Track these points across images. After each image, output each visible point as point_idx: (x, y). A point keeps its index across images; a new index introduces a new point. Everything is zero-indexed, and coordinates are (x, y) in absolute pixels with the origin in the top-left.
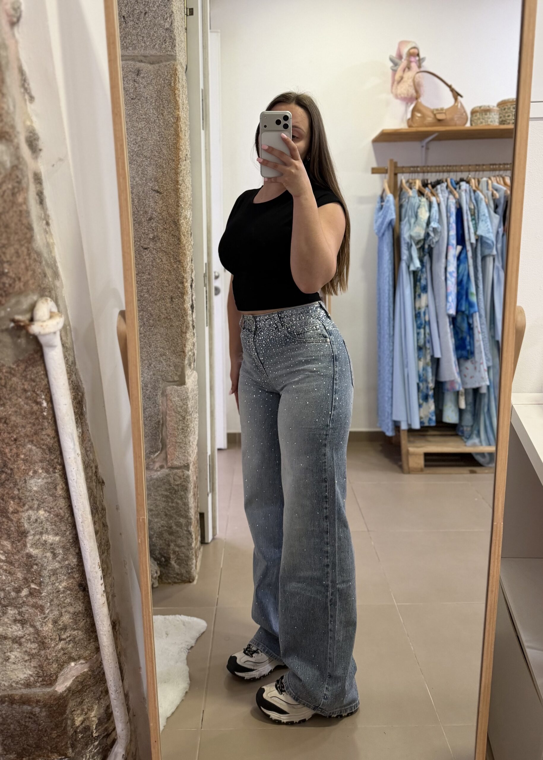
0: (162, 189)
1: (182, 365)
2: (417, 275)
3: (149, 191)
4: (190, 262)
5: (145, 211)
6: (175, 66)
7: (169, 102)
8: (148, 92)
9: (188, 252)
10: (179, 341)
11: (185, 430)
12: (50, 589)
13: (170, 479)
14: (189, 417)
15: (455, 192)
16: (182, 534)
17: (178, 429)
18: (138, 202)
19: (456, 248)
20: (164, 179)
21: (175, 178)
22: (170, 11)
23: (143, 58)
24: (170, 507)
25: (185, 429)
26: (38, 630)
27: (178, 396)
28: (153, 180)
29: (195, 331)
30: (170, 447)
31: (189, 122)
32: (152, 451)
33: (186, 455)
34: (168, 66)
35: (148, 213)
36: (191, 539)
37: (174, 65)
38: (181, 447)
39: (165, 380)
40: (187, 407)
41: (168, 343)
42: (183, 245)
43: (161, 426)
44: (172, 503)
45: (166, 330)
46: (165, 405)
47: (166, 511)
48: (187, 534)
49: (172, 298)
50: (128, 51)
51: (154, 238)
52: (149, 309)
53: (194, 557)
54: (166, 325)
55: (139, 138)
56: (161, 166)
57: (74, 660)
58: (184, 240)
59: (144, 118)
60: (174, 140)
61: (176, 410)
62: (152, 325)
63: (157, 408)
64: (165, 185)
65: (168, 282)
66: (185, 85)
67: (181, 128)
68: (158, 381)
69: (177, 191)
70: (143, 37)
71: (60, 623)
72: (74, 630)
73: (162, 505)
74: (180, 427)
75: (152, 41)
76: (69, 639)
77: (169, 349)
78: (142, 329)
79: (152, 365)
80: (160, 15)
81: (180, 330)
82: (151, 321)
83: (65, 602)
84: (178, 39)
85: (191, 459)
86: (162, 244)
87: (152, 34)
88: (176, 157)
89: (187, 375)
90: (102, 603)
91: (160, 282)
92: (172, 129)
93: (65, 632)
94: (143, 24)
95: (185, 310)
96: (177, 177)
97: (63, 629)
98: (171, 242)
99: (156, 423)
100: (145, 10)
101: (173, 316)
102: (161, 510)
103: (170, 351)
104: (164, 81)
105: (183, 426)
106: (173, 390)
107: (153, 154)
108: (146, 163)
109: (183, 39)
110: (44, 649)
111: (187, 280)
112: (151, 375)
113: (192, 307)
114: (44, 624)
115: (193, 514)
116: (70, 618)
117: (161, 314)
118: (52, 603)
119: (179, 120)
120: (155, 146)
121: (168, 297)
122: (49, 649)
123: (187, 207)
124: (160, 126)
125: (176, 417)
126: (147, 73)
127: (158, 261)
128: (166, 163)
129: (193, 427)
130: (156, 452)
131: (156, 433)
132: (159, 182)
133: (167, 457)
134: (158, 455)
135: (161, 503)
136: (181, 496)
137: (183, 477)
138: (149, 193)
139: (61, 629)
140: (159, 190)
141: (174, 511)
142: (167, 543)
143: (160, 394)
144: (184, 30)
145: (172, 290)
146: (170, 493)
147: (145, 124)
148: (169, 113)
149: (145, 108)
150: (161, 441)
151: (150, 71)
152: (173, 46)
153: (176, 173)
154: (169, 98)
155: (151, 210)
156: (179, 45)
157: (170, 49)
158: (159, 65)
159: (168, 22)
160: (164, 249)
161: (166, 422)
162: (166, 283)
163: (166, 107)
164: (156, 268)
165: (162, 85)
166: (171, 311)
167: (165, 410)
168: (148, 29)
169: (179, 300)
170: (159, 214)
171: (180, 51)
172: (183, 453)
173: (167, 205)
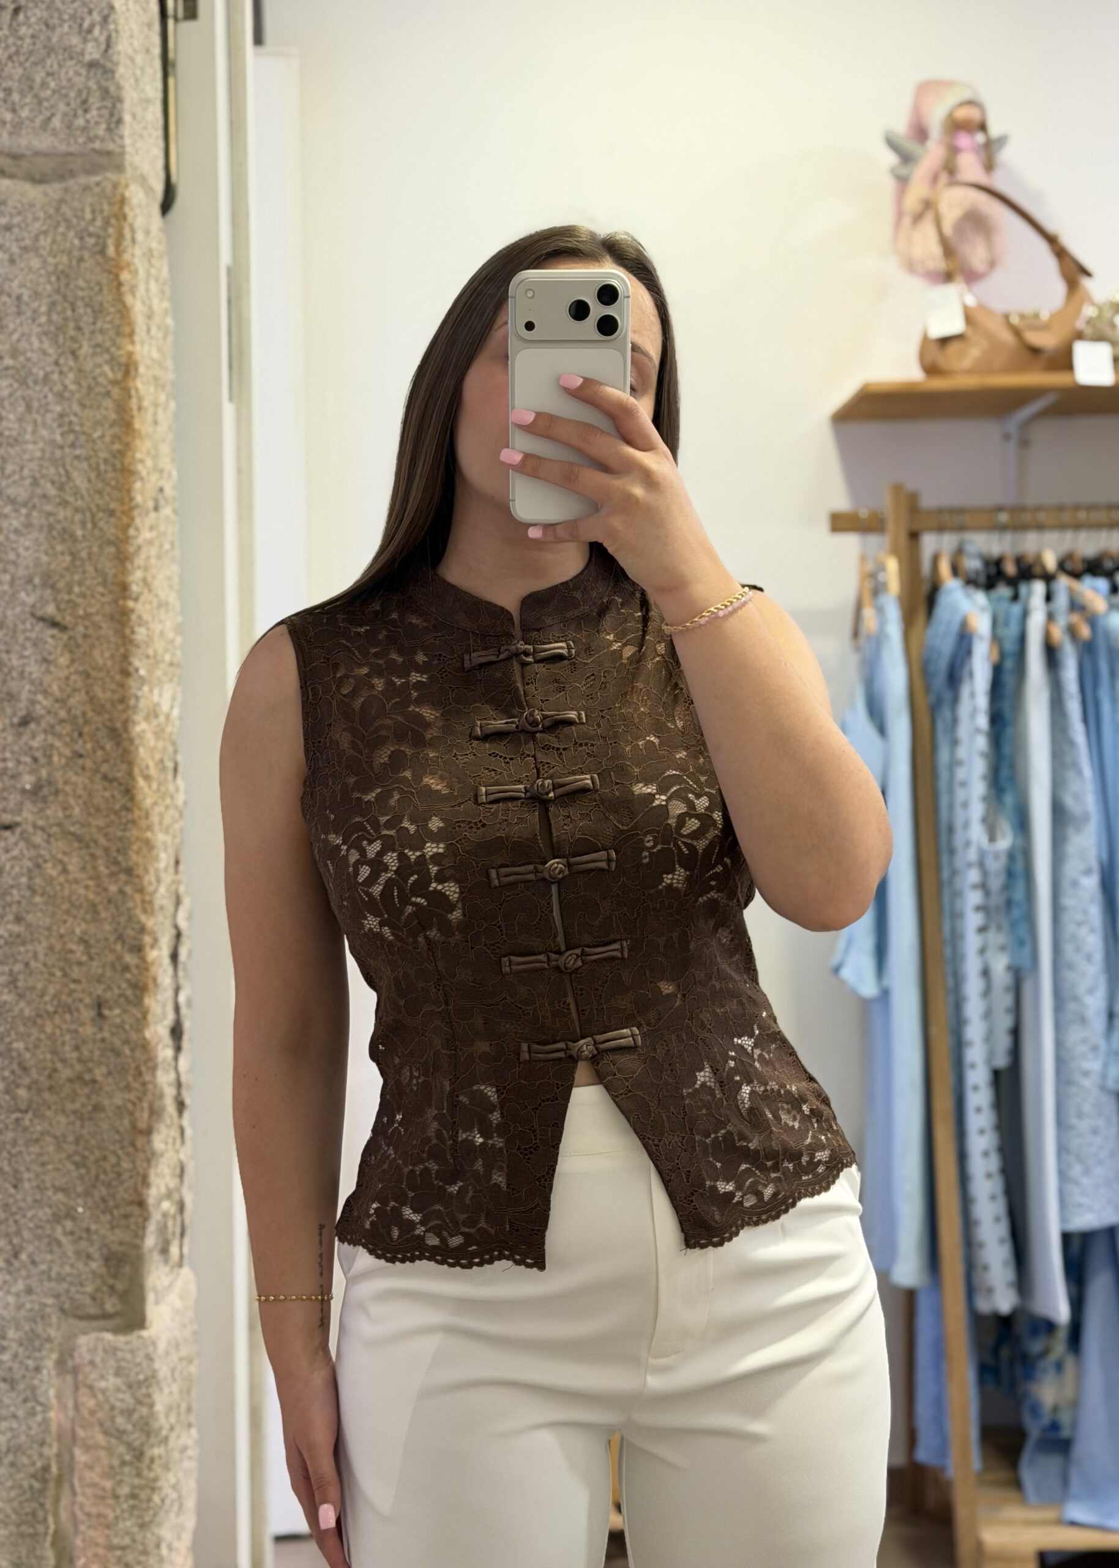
0: (71, 615)
1: (133, 1253)
3: (23, 622)
4: (171, 870)
5: (9, 694)
6: (120, 190)
7: (98, 312)
9: (161, 838)
10: (126, 1165)
11: (141, 1502)
14: (156, 1451)
17: (116, 1497)
20: (76, 577)
21: (115, 575)
22: (103, 5)
23: (9, 161)
25: (143, 1495)
27: (118, 1373)
28: (37, 581)
29: (185, 1122)
31: (175, 374)
34: (96, 190)
37: (115, 186)
39: (74, 1312)
40: (152, 1415)
41: (83, 1171)
42: (143, 814)
43: (52, 1485)
45: (78, 1123)
46: (70, 1404)
49: (99, 1006)
51: (37, 788)
52: (16, 1045)
54: (77, 1105)
56: (64, 530)
58: (146, 793)
60: (113, 443)
61: (108, 1424)
62: (23, 1107)
63: (39, 1418)
64: (80, 601)
65: (87, 946)
66: (158, 251)
67: (140, 399)
68: (43, 1317)
69: (121, 619)
70: (9, 90)
74: (125, 1490)
75: (40, 103)
77: (87, 1194)
79: (24, 1257)
80: (66, 17)
81: (126, 1122)
84: (130, 96)
86: (65, 809)
87: (38, 80)
88: (121, 501)
89: (154, 1289)
91: (58, 947)
92: (108, 403)
94: (7, 47)
95: (145, 1047)
96: (124, 571)
98: (98, 800)
99: (34, 1476)
101: (104, 1069)
103: (89, 1201)
104: (81, 239)
105: (133, 1487)
106: (100, 1348)
107: (39, 491)
108: (16, 523)
109: (150, 96)
111: (156, 941)
112: (17, 1295)
113: (177, 1032)
117: (59, 1065)
119: (133, 373)
120: (46, 464)
121: (88, 1000)
123: (158, 673)
124: (67, 394)
125: (109, 1450)
126: (19, 213)
127: (52, 871)
128: (83, 524)
129: (174, 1487)
131: (34, 1514)
132: (58, 591)
138: (21, 627)
140: (59, 618)
143: (49, 1363)
145: (102, 976)
147: (11, 385)
148: (98, 350)
149: (15, 331)
150: (53, 1544)
151: (31, 205)
152: (115, 121)
153: (118, 558)
154: (99, 298)
155: (27, 687)
156: (134, 116)
157: (101, 130)
158: (63, 185)
159: (96, 40)
160: (72, 829)
161: (72, 1469)
162: (79, 949)
163: (87, 330)
164: (42, 895)
165: (76, 253)
166: (97, 1053)
167: (67, 1424)
168: (27, 64)
169: (125, 1011)
170: (57, 701)
171: (141, 136)
173: (85, 671)
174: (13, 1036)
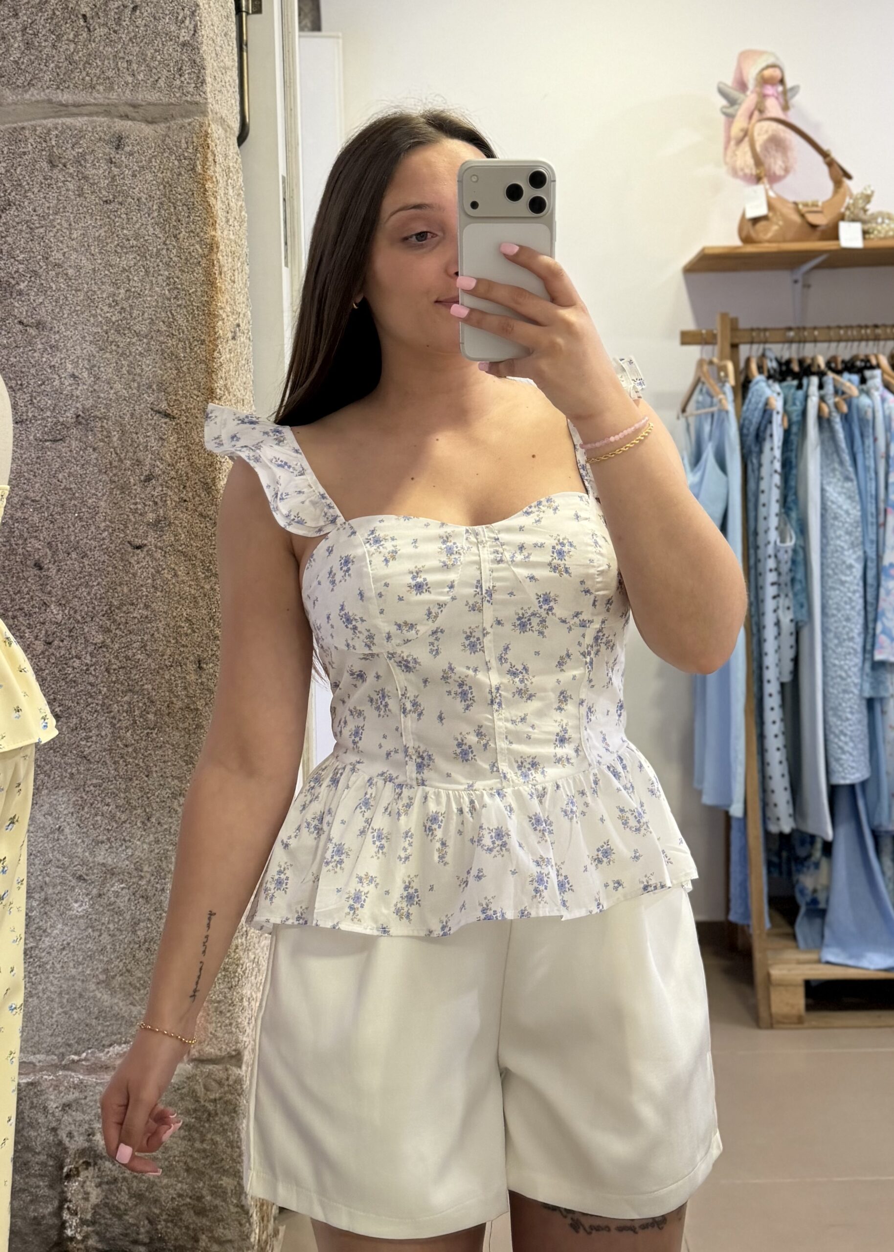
0: (177, 409)
3: (147, 414)
5: (137, 460)
6: (205, 129)
7: (191, 209)
8: (142, 186)
11: (230, 973)
13: (197, 1087)
16: (225, 1215)
18: (120, 439)
20: (180, 384)
21: (205, 383)
22: (192, 4)
23: (130, 109)
24: (198, 1151)
25: (231, 968)
28: (154, 387)
31: (248, 247)
33: (234, 1030)
34: (189, 128)
35: (144, 465)
37: (201, 125)
38: (221, 1012)
44: (202, 1141)
45: (187, 736)
47: (189, 1160)
48: (237, 1212)
49: (199, 662)
50: (95, 94)
51: (158, 521)
52: (146, 687)
54: (186, 725)
55: (122, 291)
56: (173, 354)
59: (132, 247)
60: (202, 296)
62: (151, 726)
64: (183, 399)
65: (192, 624)
67: (220, 267)
68: (166, 858)
70: (129, 62)
75: (151, 70)
78: (129, 734)
79: (153, 820)
80: (167, 12)
82: (151, 716)
84: (211, 66)
85: (245, 1039)
86: (175, 536)
87: (149, 54)
88: (208, 334)
91: (172, 624)
92: (199, 269)
94: (128, 32)
96: (212, 381)
98: (197, 530)
101: (204, 702)
102: (177, 1159)
104: (179, 161)
107: (155, 328)
108: (140, 349)
112: (150, 844)
117: (174, 700)
119: (215, 250)
120: (159, 310)
121: (192, 658)
124: (171, 264)
126: (138, 144)
127: (167, 575)
128: (184, 349)
132: (168, 393)
136: (222, 1125)
137: (226, 1082)
138: (145, 417)
140: (169, 411)
142: (191, 1233)
145: (201, 642)
146: (196, 1118)
147: (135, 258)
148: (192, 234)
149: (137, 222)
151: (146, 138)
152: (200, 82)
153: (207, 371)
154: (192, 200)
155: (150, 456)
156: (213, 78)
157: (191, 88)
158: (167, 125)
159: (187, 27)
160: (180, 548)
162: (185, 625)
163: (184, 221)
164: (162, 591)
165: (176, 170)
166: (198, 691)
168: (142, 44)
170: (169, 465)
171: (220, 91)
172: (226, 1026)
173: (186, 445)
174: (144, 681)
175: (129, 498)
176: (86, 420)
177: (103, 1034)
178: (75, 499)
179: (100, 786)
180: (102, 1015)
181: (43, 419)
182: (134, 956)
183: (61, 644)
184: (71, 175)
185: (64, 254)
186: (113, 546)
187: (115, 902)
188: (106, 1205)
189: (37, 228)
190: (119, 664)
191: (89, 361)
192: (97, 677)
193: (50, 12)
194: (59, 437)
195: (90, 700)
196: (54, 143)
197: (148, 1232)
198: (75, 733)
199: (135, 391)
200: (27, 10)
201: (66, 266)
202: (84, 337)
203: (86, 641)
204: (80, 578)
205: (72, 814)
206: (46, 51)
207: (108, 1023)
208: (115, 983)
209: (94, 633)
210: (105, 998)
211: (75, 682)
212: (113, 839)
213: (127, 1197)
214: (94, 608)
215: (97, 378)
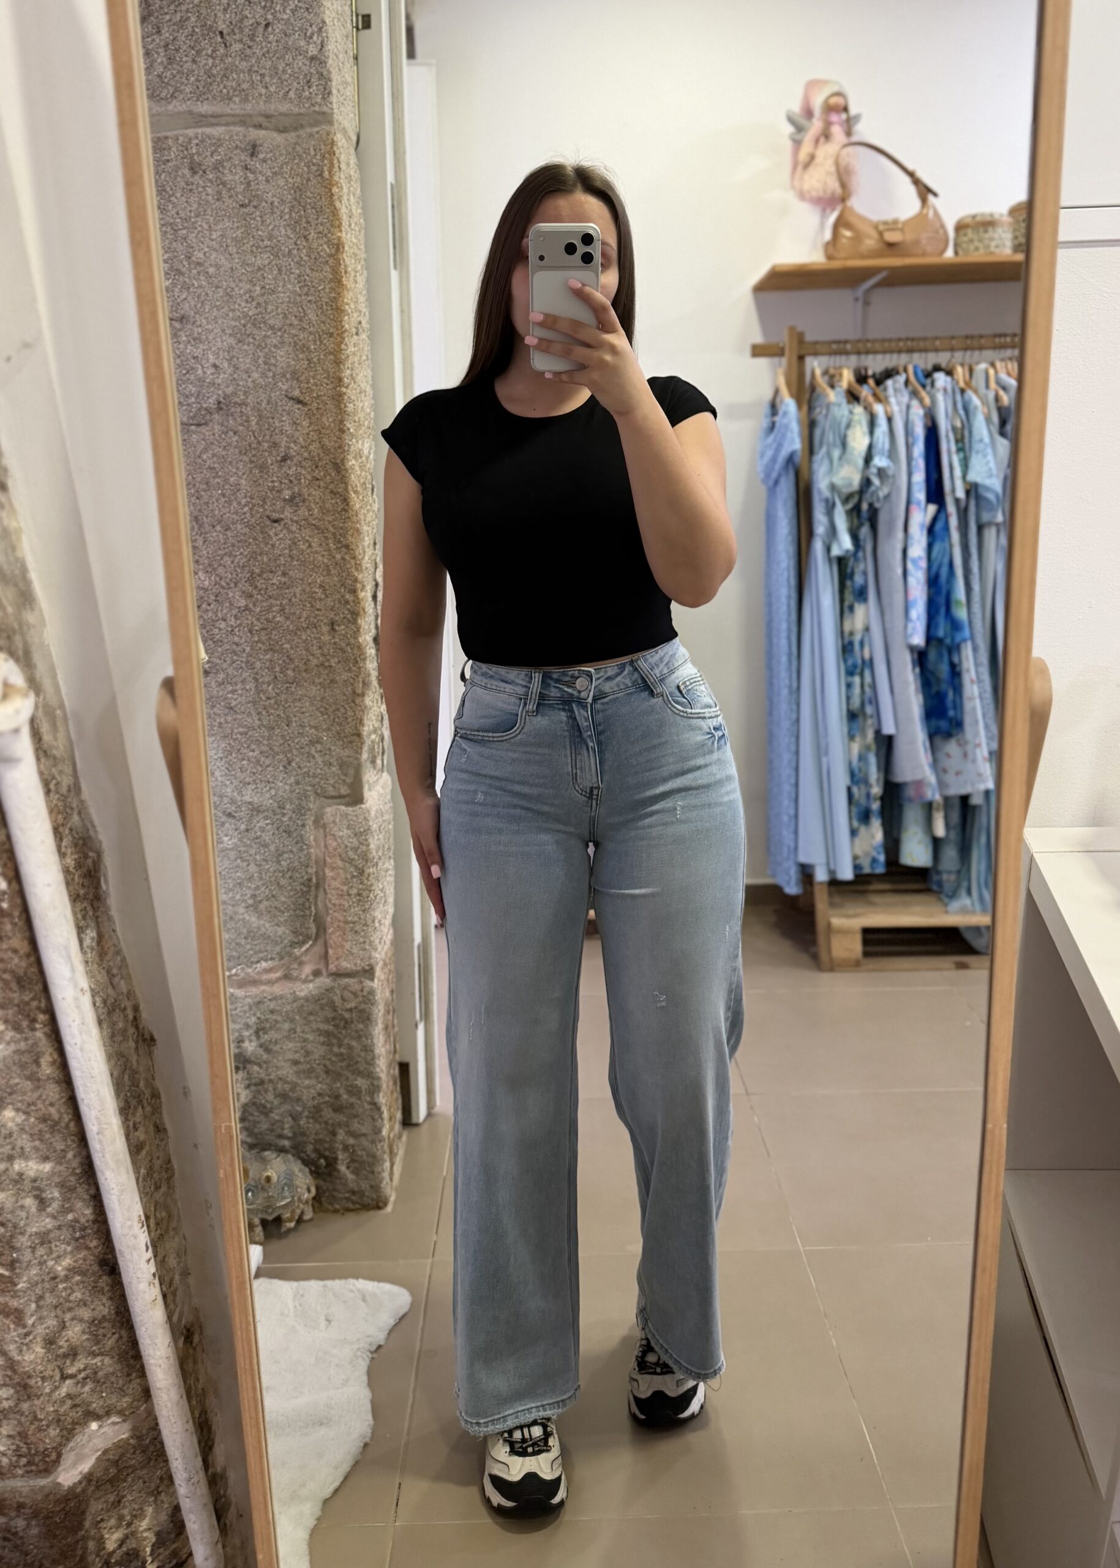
0: (309, 396)
1: (355, 762)
2: (846, 566)
3: (281, 401)
4: (372, 547)
5: (274, 443)
6: (331, 136)
7: (319, 212)
8: (275, 191)
9: (365, 528)
10: (350, 713)
11: (363, 898)
12: (36, 1275)
13: (335, 998)
14: (371, 870)
15: (923, 394)
16: (361, 1110)
17: (349, 895)
18: (258, 423)
19: (926, 509)
20: (311, 374)
21: (334, 373)
22: (319, 21)
23: (264, 119)
24: (336, 1055)
25: (365, 894)
26: (14, 1361)
27: (348, 828)
28: (288, 376)
30: (333, 932)
31: (366, 252)
32: (296, 940)
33: (367, 947)
34: (317, 136)
35: (280, 447)
36: (380, 1120)
37: (328, 134)
38: (356, 932)
39: (322, 794)
40: (368, 850)
41: (326, 717)
42: (353, 512)
43: (313, 889)
44: (340, 1046)
45: (322, 690)
46: (322, 844)
47: (328, 1063)
48: (371, 1109)
49: (332, 624)
50: (232, 105)
51: (292, 498)
52: (285, 646)
53: (386, 1157)
54: (321, 680)
55: (258, 288)
56: (304, 345)
57: (97, 1417)
58: (356, 501)
59: (266, 247)
60: (330, 293)
61: (344, 855)
62: (291, 681)
63: (305, 852)
64: (313, 388)
65: (325, 590)
66: (355, 175)
67: (346, 266)
68: (306, 797)
69: (338, 399)
70: (263, 75)
71: (61, 1343)
72: (94, 1355)
73: (318, 1051)
74: (354, 891)
75: (282, 83)
76: (83, 1375)
77: (328, 729)
78: (270, 688)
79: (294, 764)
80: (297, 29)
81: (350, 689)
82: (290, 672)
83: (71, 1298)
84: (336, 79)
85: (377, 956)
86: (309, 510)
87: (281, 68)
88: (337, 328)
89: (368, 781)
90: (151, 1301)
91: (308, 590)
92: (327, 268)
93: (74, 1360)
94: (262, 48)
95: (359, 647)
96: (340, 370)
97: (69, 1355)
98: (328, 505)
99: (302, 884)
100: (266, 20)
101: (337, 660)
102: (317, 1062)
103: (330, 733)
104: (308, 167)
105: (359, 889)
106: (338, 814)
108: (274, 341)
109: (349, 80)
110: (29, 1397)
111: (364, 586)
112: (291, 785)
114: (25, 1348)
115: (384, 1068)
116: (83, 1332)
117: (311, 658)
118: (41, 1303)
119: (341, 250)
120: (291, 305)
121: (325, 621)
122: (38, 1399)
123: (360, 430)
124: (302, 263)
125: (344, 869)
126: (271, 151)
127: (303, 547)
128: (315, 341)
130: (304, 942)
131: (304, 904)
132: (301, 382)
133: (326, 953)
134: (308, 950)
135: (316, 1048)
136: (357, 1031)
137: (360, 994)
138: (280, 403)
139: (65, 1356)
140: (301, 399)
141: (344, 1064)
142: (330, 1128)
143: (310, 822)
144: (352, 60)
145: (333, 607)
146: (334, 1026)
147: (269, 258)
148: (320, 235)
149: (270, 224)
150: (314, 921)
151: (278, 146)
152: (327, 93)
153: (335, 362)
154: (320, 203)
155: (285, 439)
156: (338, 91)
157: (319, 99)
158: (298, 133)
159: (315, 43)
160: (313, 522)
161: (324, 880)
162: (319, 591)
163: (313, 223)
164: (298, 561)
165: (305, 176)
166: (332, 650)
167: (321, 855)
168: (274, 59)
169: (347, 627)
170: (302, 447)
171: (343, 104)
172: (360, 943)
173: (318, 430)
174: (284, 641)
175: (266, 476)
176: (227, 406)
177: (251, 952)
178: (220, 477)
179: (246, 734)
180: (251, 935)
181: (188, 405)
182: (278, 883)
183: (208, 608)
184: (210, 181)
185: (205, 253)
186: (253, 520)
187: (261, 836)
188: (254, 1104)
189: (180, 229)
190: (261, 626)
191: (229, 352)
192: (241, 637)
193: (190, 29)
194: (203, 422)
195: (235, 658)
196: (194, 151)
197: (292, 1127)
198: (223, 687)
199: (270, 380)
200: (169, 27)
201: (206, 265)
202: (223, 331)
203: (231, 604)
204: (224, 548)
205: (221, 759)
206: (186, 66)
207: (256, 942)
208: (262, 906)
209: (237, 597)
210: (253, 920)
211: (221, 641)
212: (258, 781)
213: (272, 1097)
214: (237, 575)
215: (236, 368)
